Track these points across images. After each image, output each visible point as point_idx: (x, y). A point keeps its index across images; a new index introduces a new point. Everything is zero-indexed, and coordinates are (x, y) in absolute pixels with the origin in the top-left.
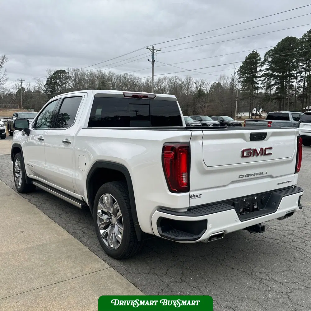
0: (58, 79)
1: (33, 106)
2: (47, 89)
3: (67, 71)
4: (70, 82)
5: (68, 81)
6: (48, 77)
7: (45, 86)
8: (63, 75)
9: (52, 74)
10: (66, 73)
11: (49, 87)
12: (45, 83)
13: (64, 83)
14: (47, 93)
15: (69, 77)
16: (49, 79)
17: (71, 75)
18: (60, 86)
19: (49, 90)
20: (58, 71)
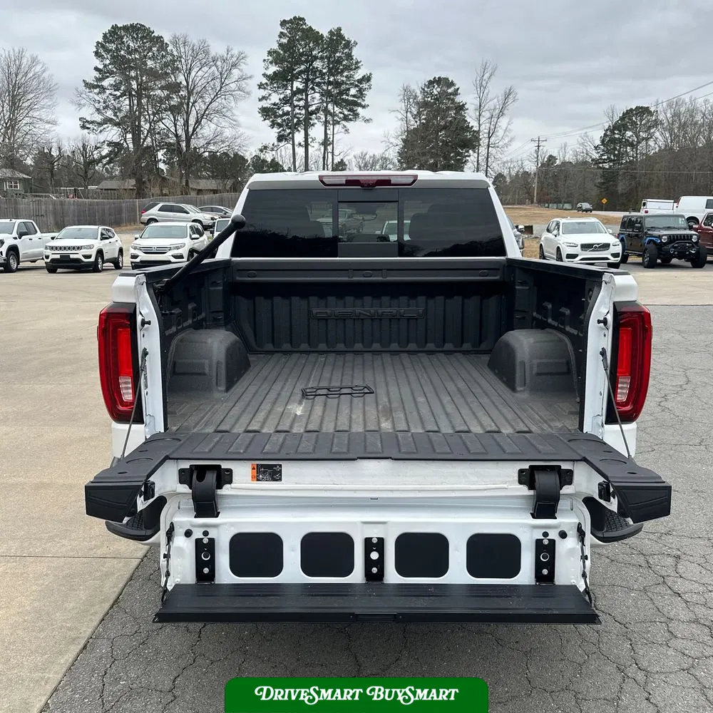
0: (630, 130)
1: (568, 196)
2: (602, 155)
3: (652, 109)
4: (657, 134)
5: (654, 132)
6: (607, 127)
7: (596, 148)
8: (641, 120)
9: (616, 118)
10: (650, 113)
11: (608, 152)
12: (598, 142)
13: (643, 139)
14: (601, 165)
15: (657, 123)
16: (608, 133)
17: (661, 117)
18: (632, 145)
19: (606, 157)
20: (631, 109)
